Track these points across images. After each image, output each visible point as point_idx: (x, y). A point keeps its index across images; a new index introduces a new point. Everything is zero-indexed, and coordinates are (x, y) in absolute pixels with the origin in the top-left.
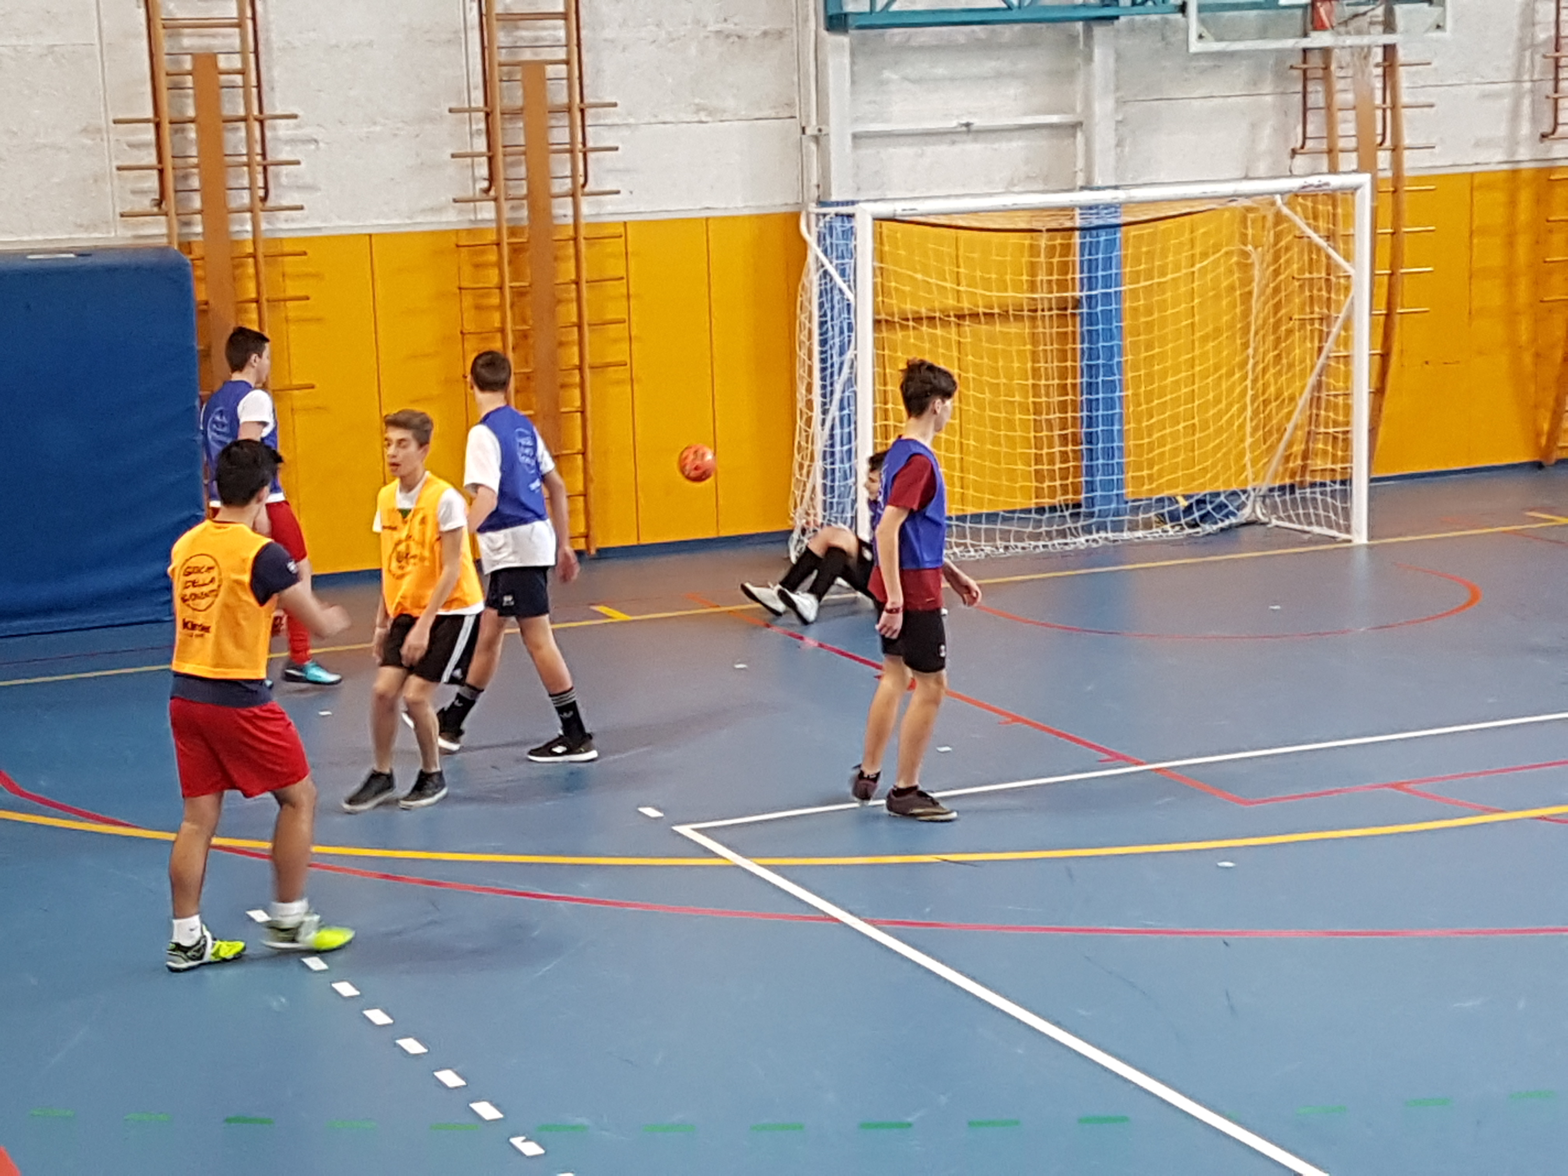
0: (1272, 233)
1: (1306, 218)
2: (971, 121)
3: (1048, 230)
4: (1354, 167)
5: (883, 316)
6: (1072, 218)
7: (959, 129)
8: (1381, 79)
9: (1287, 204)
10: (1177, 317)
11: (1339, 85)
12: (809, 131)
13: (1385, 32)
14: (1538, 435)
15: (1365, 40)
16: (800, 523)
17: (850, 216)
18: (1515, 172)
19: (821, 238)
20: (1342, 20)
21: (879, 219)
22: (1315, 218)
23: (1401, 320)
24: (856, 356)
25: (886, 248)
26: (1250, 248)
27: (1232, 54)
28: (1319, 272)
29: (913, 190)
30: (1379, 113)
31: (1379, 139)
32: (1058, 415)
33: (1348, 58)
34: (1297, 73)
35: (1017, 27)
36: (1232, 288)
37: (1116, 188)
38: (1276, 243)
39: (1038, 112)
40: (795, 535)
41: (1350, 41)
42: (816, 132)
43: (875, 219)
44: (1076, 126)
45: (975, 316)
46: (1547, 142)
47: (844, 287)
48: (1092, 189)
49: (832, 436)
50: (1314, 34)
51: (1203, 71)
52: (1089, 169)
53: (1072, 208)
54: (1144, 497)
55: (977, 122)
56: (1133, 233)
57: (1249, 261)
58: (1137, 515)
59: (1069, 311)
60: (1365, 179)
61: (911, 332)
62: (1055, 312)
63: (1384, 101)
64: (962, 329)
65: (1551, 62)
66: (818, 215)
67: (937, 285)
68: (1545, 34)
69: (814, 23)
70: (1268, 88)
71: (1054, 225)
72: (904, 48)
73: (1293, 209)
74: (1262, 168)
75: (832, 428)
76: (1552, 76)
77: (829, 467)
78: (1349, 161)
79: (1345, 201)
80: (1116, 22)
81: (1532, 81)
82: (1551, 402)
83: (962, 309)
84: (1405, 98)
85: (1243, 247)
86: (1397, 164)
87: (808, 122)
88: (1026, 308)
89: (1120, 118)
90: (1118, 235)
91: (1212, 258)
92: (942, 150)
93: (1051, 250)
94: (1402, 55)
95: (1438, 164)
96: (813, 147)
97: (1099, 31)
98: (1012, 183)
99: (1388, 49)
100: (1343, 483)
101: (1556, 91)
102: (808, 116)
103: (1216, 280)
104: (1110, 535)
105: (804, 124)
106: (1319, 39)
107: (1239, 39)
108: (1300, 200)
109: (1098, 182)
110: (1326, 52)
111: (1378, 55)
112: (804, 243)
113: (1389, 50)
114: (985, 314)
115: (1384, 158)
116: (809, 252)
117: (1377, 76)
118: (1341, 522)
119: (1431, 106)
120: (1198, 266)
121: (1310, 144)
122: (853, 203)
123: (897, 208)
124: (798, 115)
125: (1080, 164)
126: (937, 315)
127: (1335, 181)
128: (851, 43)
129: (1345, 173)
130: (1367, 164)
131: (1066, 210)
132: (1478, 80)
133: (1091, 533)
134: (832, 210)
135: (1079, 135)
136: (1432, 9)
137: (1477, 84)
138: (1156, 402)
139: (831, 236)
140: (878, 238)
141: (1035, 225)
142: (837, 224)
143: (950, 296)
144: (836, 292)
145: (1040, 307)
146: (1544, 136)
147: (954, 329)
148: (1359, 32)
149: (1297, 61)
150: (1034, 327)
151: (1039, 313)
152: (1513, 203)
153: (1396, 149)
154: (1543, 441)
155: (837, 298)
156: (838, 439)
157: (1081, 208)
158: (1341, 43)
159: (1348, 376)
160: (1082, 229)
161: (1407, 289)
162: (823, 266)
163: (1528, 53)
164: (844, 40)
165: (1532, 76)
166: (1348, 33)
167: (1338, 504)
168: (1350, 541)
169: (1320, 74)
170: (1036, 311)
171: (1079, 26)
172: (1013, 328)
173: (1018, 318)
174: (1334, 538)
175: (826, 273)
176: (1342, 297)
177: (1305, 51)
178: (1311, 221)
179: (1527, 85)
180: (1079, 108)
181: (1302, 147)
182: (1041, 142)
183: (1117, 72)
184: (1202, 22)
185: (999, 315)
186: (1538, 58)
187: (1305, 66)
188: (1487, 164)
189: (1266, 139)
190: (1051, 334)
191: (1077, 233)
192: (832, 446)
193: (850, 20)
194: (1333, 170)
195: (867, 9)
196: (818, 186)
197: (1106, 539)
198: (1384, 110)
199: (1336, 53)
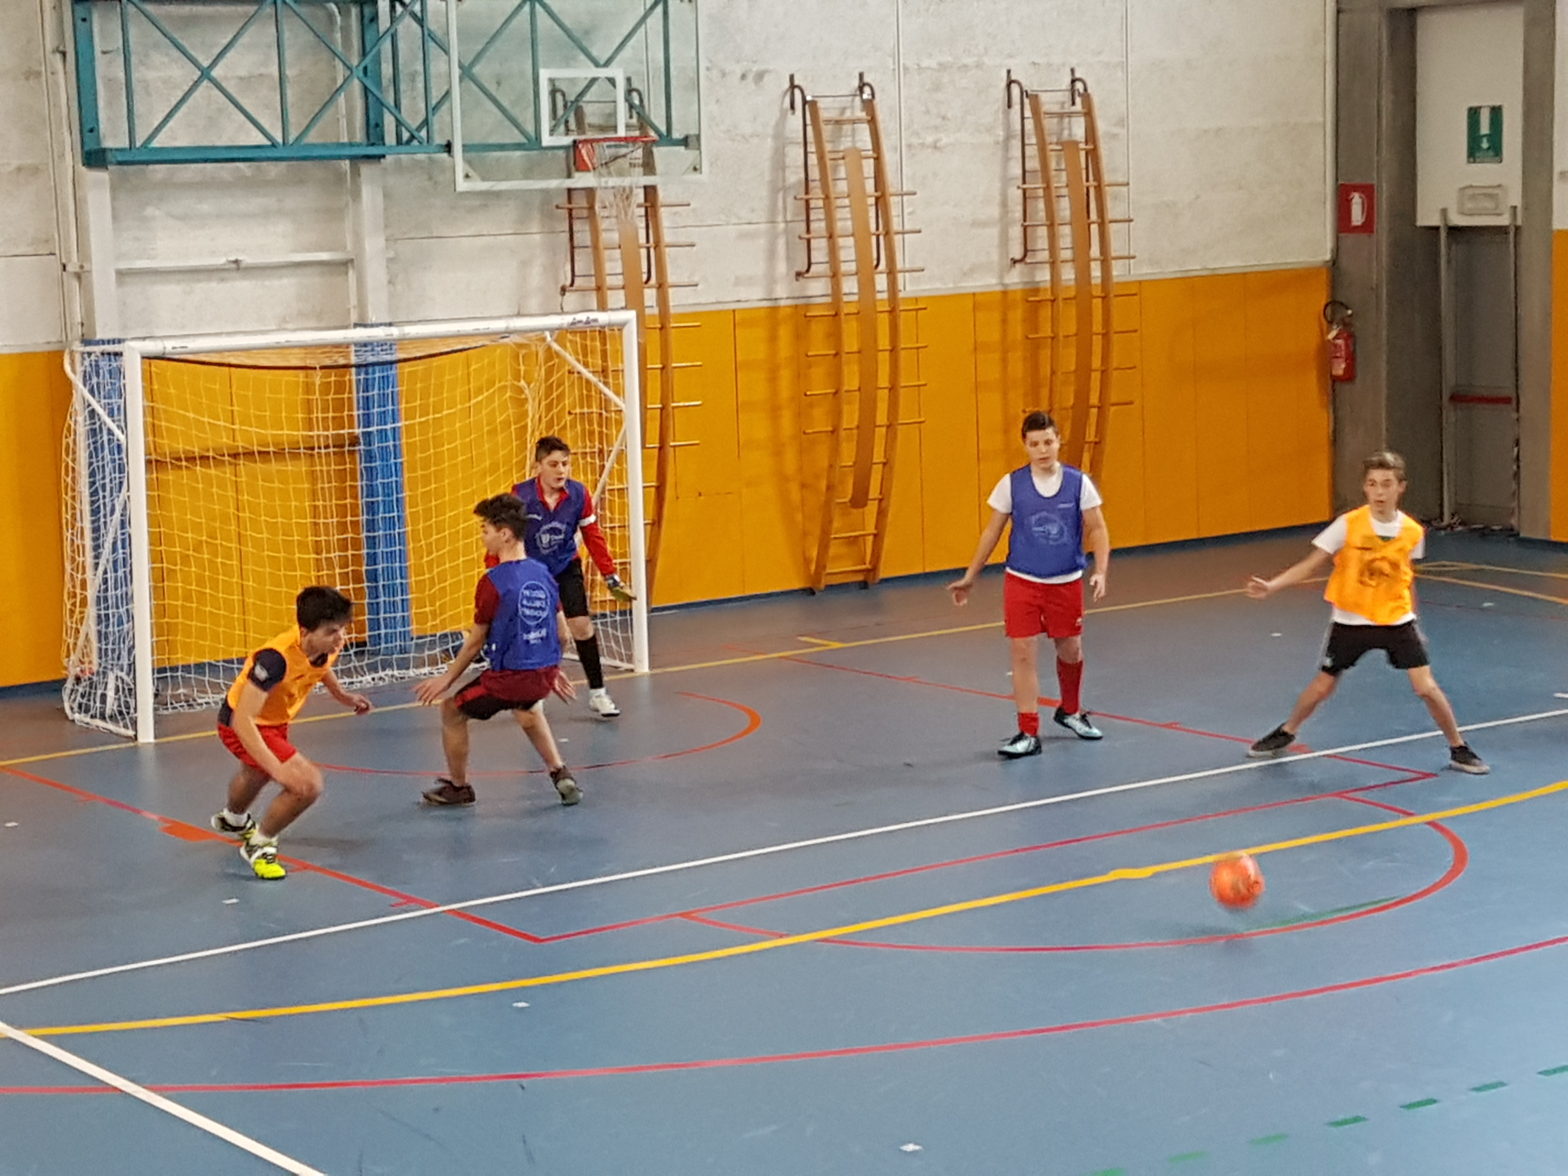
0: (543, 369)
1: (577, 353)
2: (240, 258)
3: (322, 368)
4: (623, 304)
5: (153, 457)
6: (347, 357)
7: (227, 267)
8: (644, 219)
9: (556, 341)
10: (453, 453)
11: (603, 225)
12: (69, 268)
13: (645, 174)
14: (807, 561)
15: (626, 182)
16: (74, 671)
17: (118, 354)
18: (774, 309)
19: (86, 379)
20: (603, 162)
21: (148, 358)
22: (585, 355)
23: (675, 451)
24: (129, 497)
25: (156, 387)
26: (523, 383)
27: (498, 194)
28: (589, 406)
29: (183, 327)
30: (644, 252)
31: (645, 277)
32: (337, 553)
33: (612, 198)
34: (565, 213)
35: (284, 164)
36: (507, 424)
37: (390, 324)
38: (547, 380)
39: (308, 250)
40: (69, 685)
41: (613, 181)
42: (77, 270)
43: (143, 358)
44: (345, 265)
45: (249, 454)
46: (802, 280)
47: (113, 427)
48: (365, 326)
49: (105, 581)
50: (577, 175)
51: (471, 210)
52: (362, 305)
53: (348, 346)
54: (429, 633)
55: (247, 259)
56: (407, 370)
57: (523, 396)
58: (423, 651)
59: (346, 448)
60: (631, 315)
61: (184, 472)
62: (331, 450)
63: (648, 241)
64: (238, 467)
65: (803, 203)
66: (83, 353)
67: (209, 423)
68: (795, 176)
69: (71, 158)
70: (535, 227)
71: (328, 362)
72: (167, 185)
73: (564, 346)
74: (533, 304)
75: (105, 572)
76: (804, 217)
77: (103, 612)
78: (617, 298)
79: (613, 337)
80: (382, 160)
81: (786, 222)
82: (816, 531)
83: (238, 447)
84: (667, 237)
85: (516, 383)
86: (663, 301)
87: (70, 260)
88: (302, 446)
89: (391, 254)
90: (393, 372)
91: (486, 394)
92: (213, 288)
93: (325, 388)
94: (662, 196)
95: (703, 301)
96: (76, 284)
97: (366, 169)
98: (285, 321)
99: (648, 190)
100: (623, 613)
101: (808, 231)
102: (68, 253)
103: (492, 414)
104: (396, 673)
105: (64, 261)
106: (582, 180)
107: (507, 179)
108: (569, 336)
109: (374, 319)
110: (590, 192)
111: (639, 196)
112: (69, 384)
113: (650, 192)
114: (260, 452)
115: (650, 296)
116: (74, 392)
117: (641, 216)
118: (623, 651)
119: (693, 245)
120: (473, 401)
121: (578, 282)
122: (120, 341)
123: (168, 346)
124: (57, 252)
125: (353, 301)
126: (211, 454)
127: (603, 318)
128: (111, 179)
129: (612, 310)
130: (634, 301)
131: (341, 347)
132: (736, 221)
133: (377, 672)
134: (98, 349)
135: (351, 272)
136: (688, 151)
137: (735, 224)
138: (435, 537)
139: (98, 375)
140: (148, 378)
141: (309, 363)
142: (104, 364)
143: (224, 434)
144: (105, 432)
145: (316, 446)
146: (799, 275)
147: (228, 469)
148: (621, 174)
149: (563, 200)
150: (312, 464)
151: (316, 450)
152: (773, 338)
153: (661, 286)
154: (813, 568)
155: (105, 438)
156: (110, 583)
157: (356, 344)
158: (603, 185)
159: (624, 508)
160: (358, 366)
161: (678, 423)
162: (89, 405)
163: (780, 196)
164: (102, 176)
165: (785, 216)
166: (610, 174)
167: (619, 634)
168: (632, 671)
169: (585, 213)
170: (313, 449)
171: (346, 164)
172: (290, 467)
173: (295, 456)
174: (616, 667)
175: (93, 413)
176: (614, 432)
177: (570, 191)
178: (581, 357)
179: (782, 226)
180: (349, 247)
181: (572, 284)
182: (314, 280)
183: (385, 209)
184: (468, 161)
185: (274, 452)
186: (790, 200)
187: (570, 206)
188: (747, 301)
189: (536, 276)
190: (328, 472)
191: (353, 370)
192: (106, 590)
193: (109, 156)
194: (602, 307)
195: (126, 144)
196: (82, 324)
197: (392, 676)
198: (648, 249)
199: (599, 195)
